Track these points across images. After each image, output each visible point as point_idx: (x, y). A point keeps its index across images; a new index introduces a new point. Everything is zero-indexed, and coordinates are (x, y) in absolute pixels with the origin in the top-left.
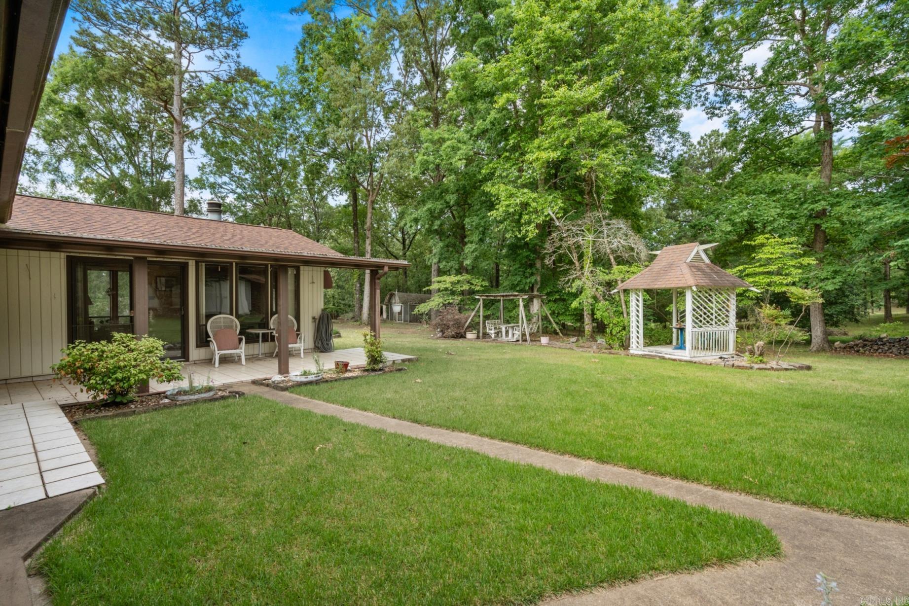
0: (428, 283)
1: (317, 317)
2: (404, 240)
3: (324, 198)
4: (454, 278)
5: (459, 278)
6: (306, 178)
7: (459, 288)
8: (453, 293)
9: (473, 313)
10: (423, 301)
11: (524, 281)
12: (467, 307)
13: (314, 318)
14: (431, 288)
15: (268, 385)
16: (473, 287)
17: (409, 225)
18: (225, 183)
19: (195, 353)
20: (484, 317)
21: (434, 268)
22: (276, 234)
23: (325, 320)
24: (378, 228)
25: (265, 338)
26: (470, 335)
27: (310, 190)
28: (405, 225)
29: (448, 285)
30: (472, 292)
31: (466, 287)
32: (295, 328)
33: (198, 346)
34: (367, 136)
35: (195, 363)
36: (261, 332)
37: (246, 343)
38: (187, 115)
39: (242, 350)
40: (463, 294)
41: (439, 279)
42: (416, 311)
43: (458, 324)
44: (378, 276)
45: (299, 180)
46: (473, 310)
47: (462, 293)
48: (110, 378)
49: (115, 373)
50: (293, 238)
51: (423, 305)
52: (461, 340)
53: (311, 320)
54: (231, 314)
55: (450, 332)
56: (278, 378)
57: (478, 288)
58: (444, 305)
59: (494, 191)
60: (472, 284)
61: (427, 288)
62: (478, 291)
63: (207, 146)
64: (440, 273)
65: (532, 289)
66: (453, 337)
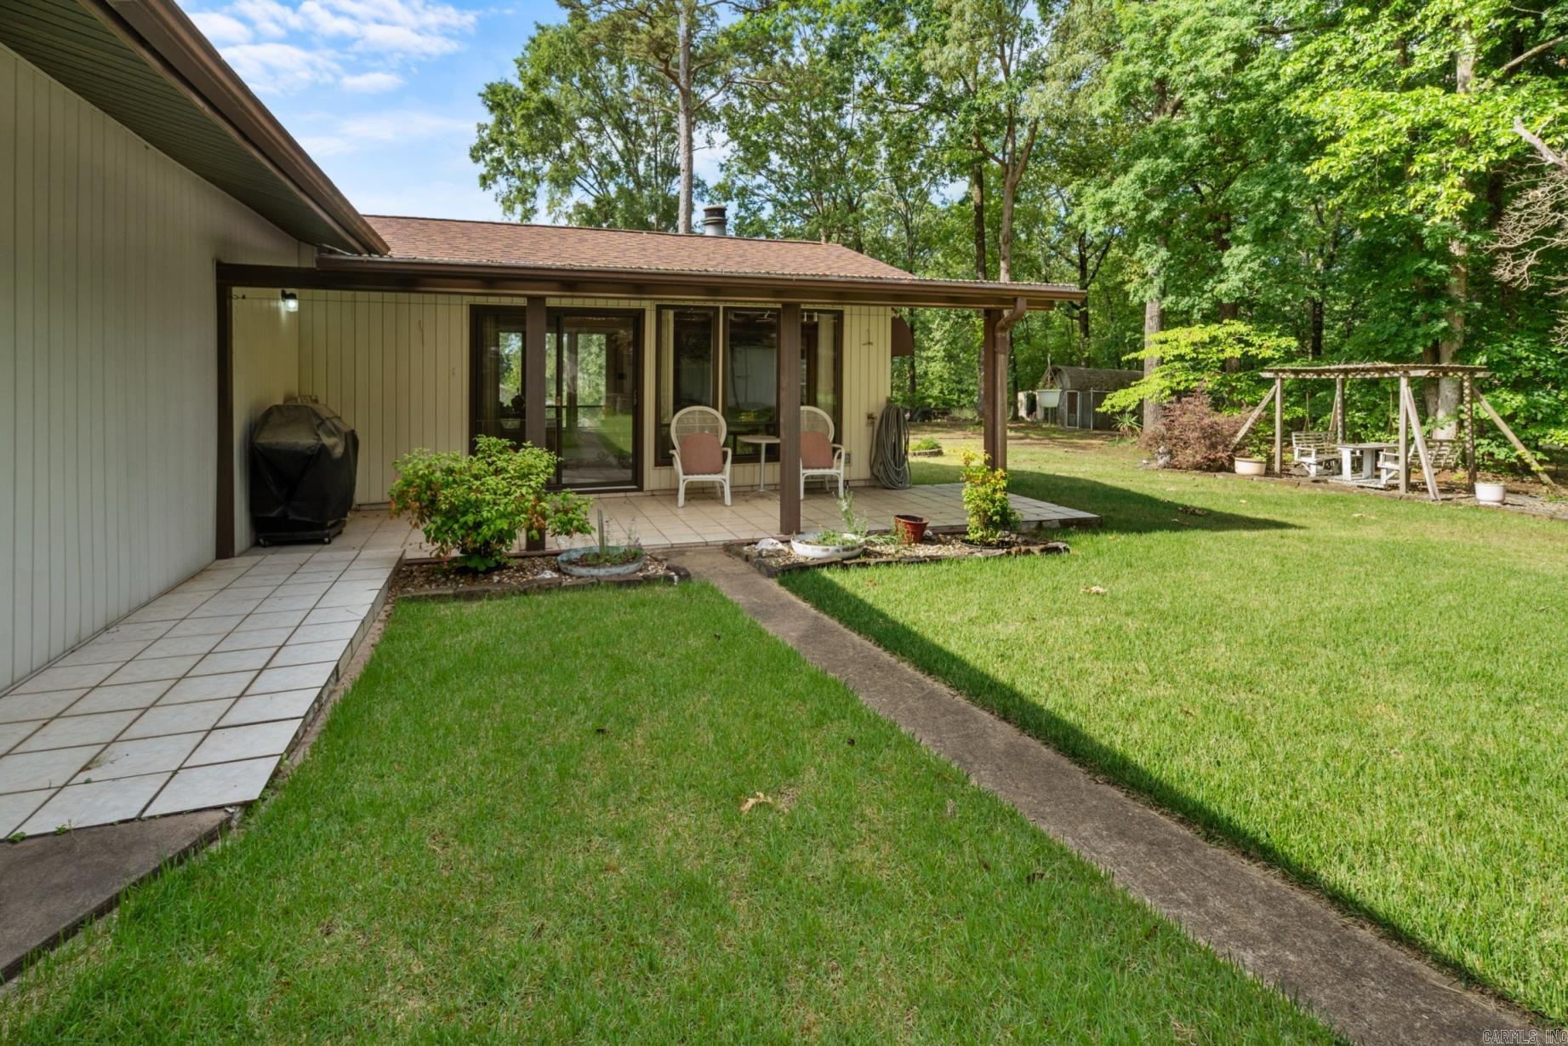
0: (1137, 345)
1: (878, 415)
2: (1083, 260)
3: (923, 196)
4: (1200, 333)
5: (1214, 329)
6: (891, 160)
7: (1214, 355)
8: (1197, 366)
9: (1257, 412)
10: (1124, 385)
11: (1409, 334)
12: (1236, 397)
13: (870, 417)
14: (1142, 355)
15: (747, 559)
16: (1253, 351)
17: (1089, 217)
18: (759, 187)
19: (653, 477)
20: (1284, 423)
21: (1152, 311)
22: (807, 253)
23: (893, 422)
24: (1029, 241)
25: (773, 453)
26: (1243, 467)
27: (896, 179)
28: (1082, 218)
29: (1187, 351)
30: (1249, 364)
31: (1237, 351)
32: (831, 437)
33: (658, 464)
34: (1002, 57)
35: (653, 494)
36: (764, 441)
37: (733, 462)
38: (702, 82)
39: (724, 478)
40: (1223, 368)
41: (1162, 335)
42: (1106, 407)
43: (1213, 437)
44: (1001, 323)
45: (878, 167)
46: (1255, 404)
47: (1224, 366)
48: (457, 522)
49: (464, 514)
50: (838, 257)
51: (1122, 392)
52: (1220, 476)
53: (864, 420)
54: (715, 407)
55: (1187, 456)
56: (769, 544)
57: (1268, 353)
58: (1174, 392)
59: (1321, 108)
60: (1248, 344)
61: (1133, 355)
62: (1265, 361)
63: (733, 129)
64: (1167, 320)
65: (1434, 353)
66: (1198, 467)
